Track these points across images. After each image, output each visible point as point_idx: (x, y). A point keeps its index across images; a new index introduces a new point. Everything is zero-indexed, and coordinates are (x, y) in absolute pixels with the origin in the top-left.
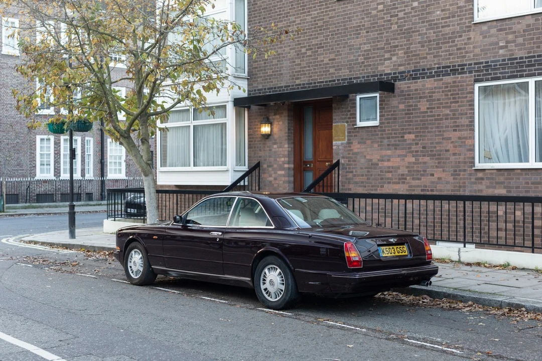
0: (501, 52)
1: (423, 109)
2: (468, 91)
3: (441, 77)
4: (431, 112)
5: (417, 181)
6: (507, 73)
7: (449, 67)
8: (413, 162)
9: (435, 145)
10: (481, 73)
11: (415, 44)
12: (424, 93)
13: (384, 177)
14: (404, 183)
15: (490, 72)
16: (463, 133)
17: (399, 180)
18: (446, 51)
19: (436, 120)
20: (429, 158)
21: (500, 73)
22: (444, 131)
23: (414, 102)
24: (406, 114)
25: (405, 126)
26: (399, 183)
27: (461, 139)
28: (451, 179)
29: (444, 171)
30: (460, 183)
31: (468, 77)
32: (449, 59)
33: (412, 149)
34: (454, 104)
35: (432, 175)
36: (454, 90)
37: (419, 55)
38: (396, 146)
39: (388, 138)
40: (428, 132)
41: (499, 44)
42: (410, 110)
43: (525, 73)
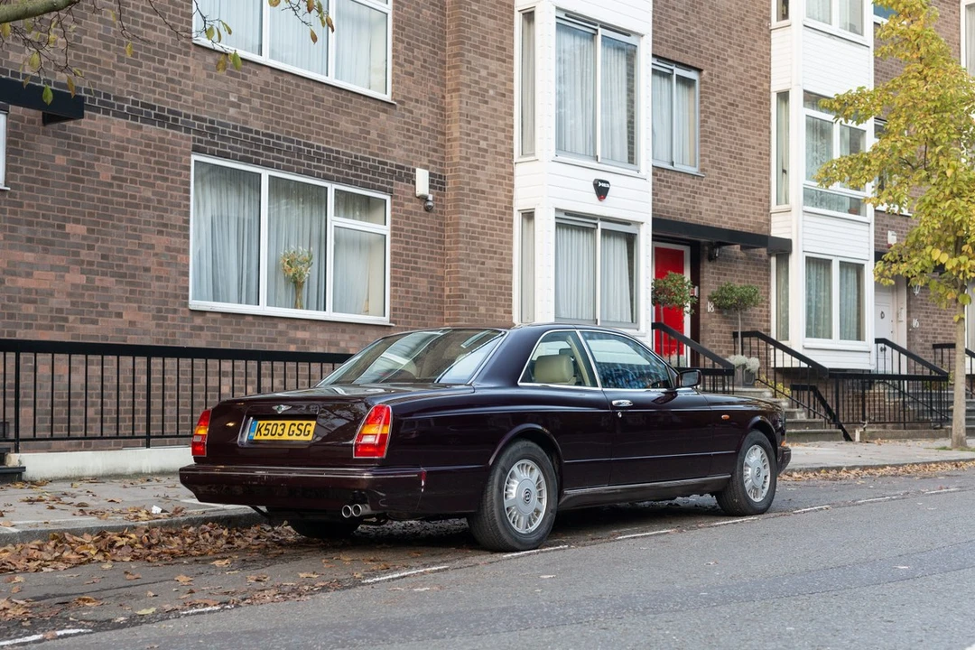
0: (232, 111)
1: (105, 176)
2: (183, 163)
3: (139, 123)
4: (120, 187)
5: (90, 326)
6: (239, 150)
7: (153, 108)
8: (83, 286)
9: (126, 255)
10: (204, 139)
11: (90, 36)
12: (107, 144)
13: (14, 311)
14: (61, 328)
15: (216, 140)
16: (173, 239)
17: (52, 321)
18: (150, 75)
19: (127, 205)
20: (114, 279)
21: (231, 148)
22: (141, 230)
23: (86, 157)
24: (70, 179)
25: (67, 203)
26: (51, 328)
27: (169, 251)
28: (151, 324)
29: (140, 308)
30: (166, 333)
31: (183, 139)
32: (154, 92)
33: (82, 258)
34: (159, 182)
35: (119, 315)
36: (160, 156)
37: (98, 62)
38: (47, 245)
39: (30, 223)
40: (114, 227)
41: (228, 98)
42: (78, 172)
43: (261, 159)
